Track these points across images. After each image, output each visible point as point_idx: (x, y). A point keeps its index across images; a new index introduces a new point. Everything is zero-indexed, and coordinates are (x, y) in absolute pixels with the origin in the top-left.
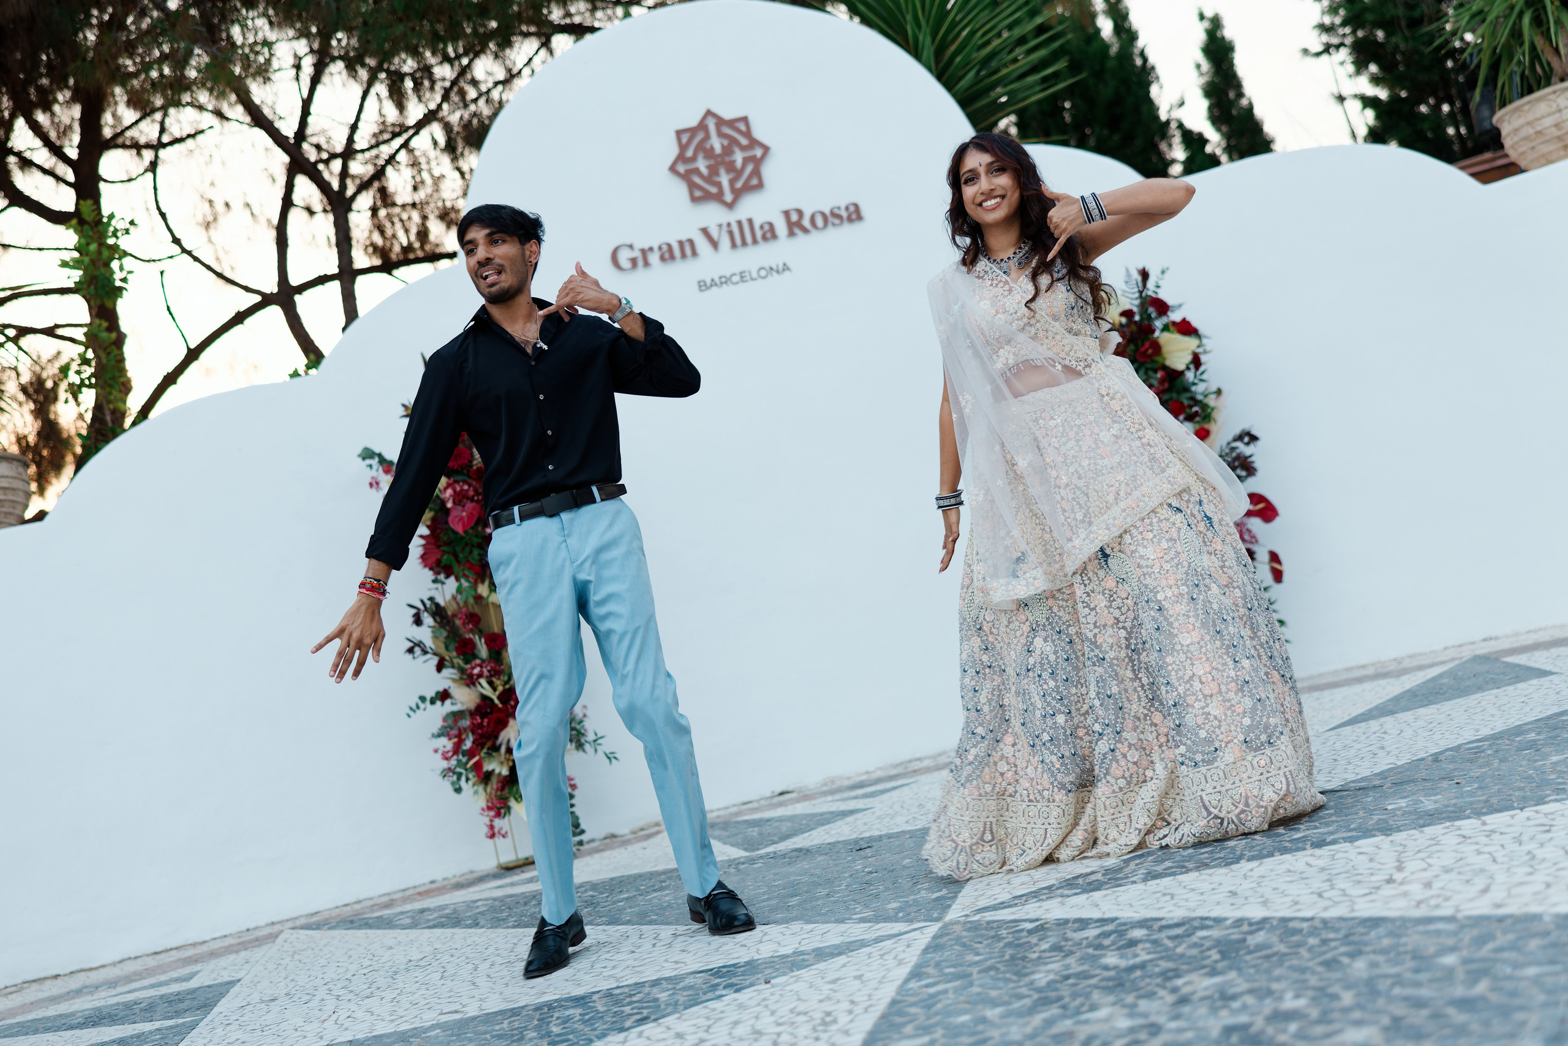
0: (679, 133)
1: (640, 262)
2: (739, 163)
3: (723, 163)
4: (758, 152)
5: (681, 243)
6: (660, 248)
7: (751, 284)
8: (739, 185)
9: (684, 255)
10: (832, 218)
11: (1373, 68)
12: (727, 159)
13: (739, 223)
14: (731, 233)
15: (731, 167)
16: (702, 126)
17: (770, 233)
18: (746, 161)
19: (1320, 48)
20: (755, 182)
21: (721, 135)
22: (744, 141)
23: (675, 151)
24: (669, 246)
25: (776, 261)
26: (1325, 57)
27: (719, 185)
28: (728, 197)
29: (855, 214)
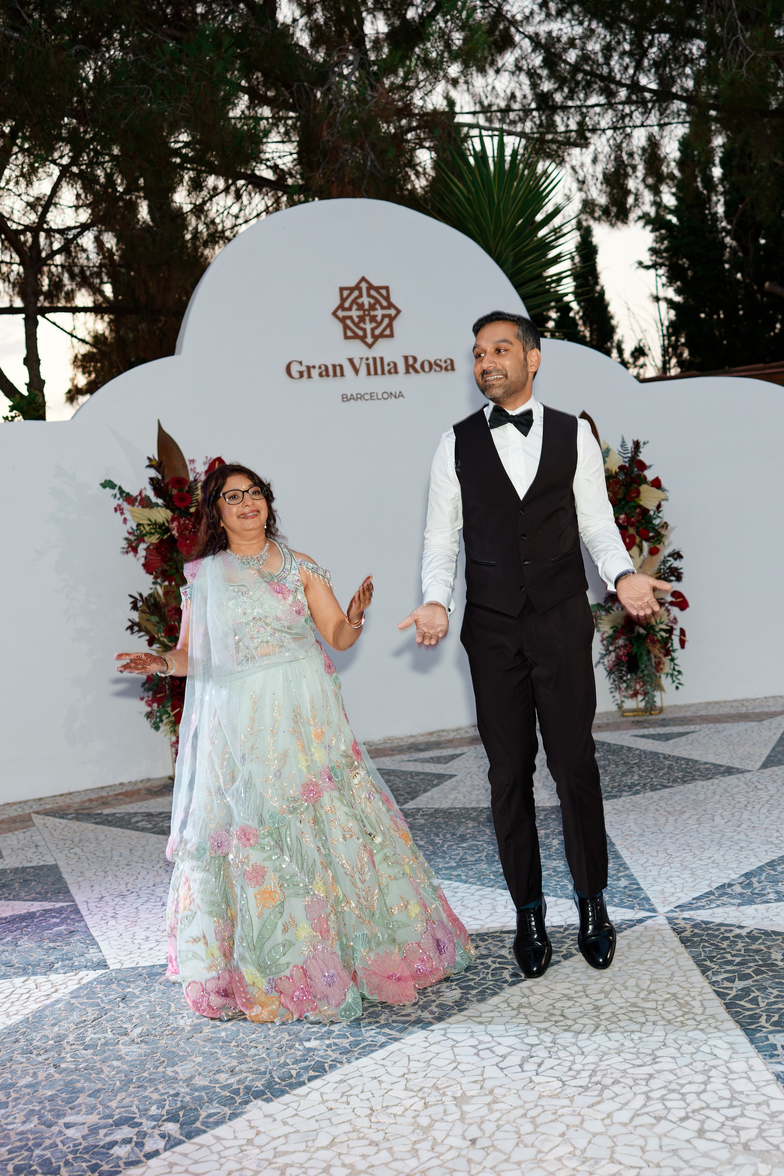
0: (342, 289)
1: (305, 374)
2: (379, 319)
3: (369, 315)
4: (393, 312)
5: (334, 366)
6: (320, 368)
7: (376, 401)
8: (377, 332)
9: (335, 375)
10: (435, 366)
11: (679, 284)
12: (372, 313)
13: (374, 359)
14: (368, 365)
15: (373, 319)
16: (358, 287)
17: (394, 369)
18: (384, 316)
19: (650, 264)
20: (387, 332)
21: (369, 295)
22: (385, 303)
23: (338, 302)
24: (326, 367)
25: (395, 389)
26: (653, 270)
27: (364, 330)
28: (369, 340)
29: (450, 366)
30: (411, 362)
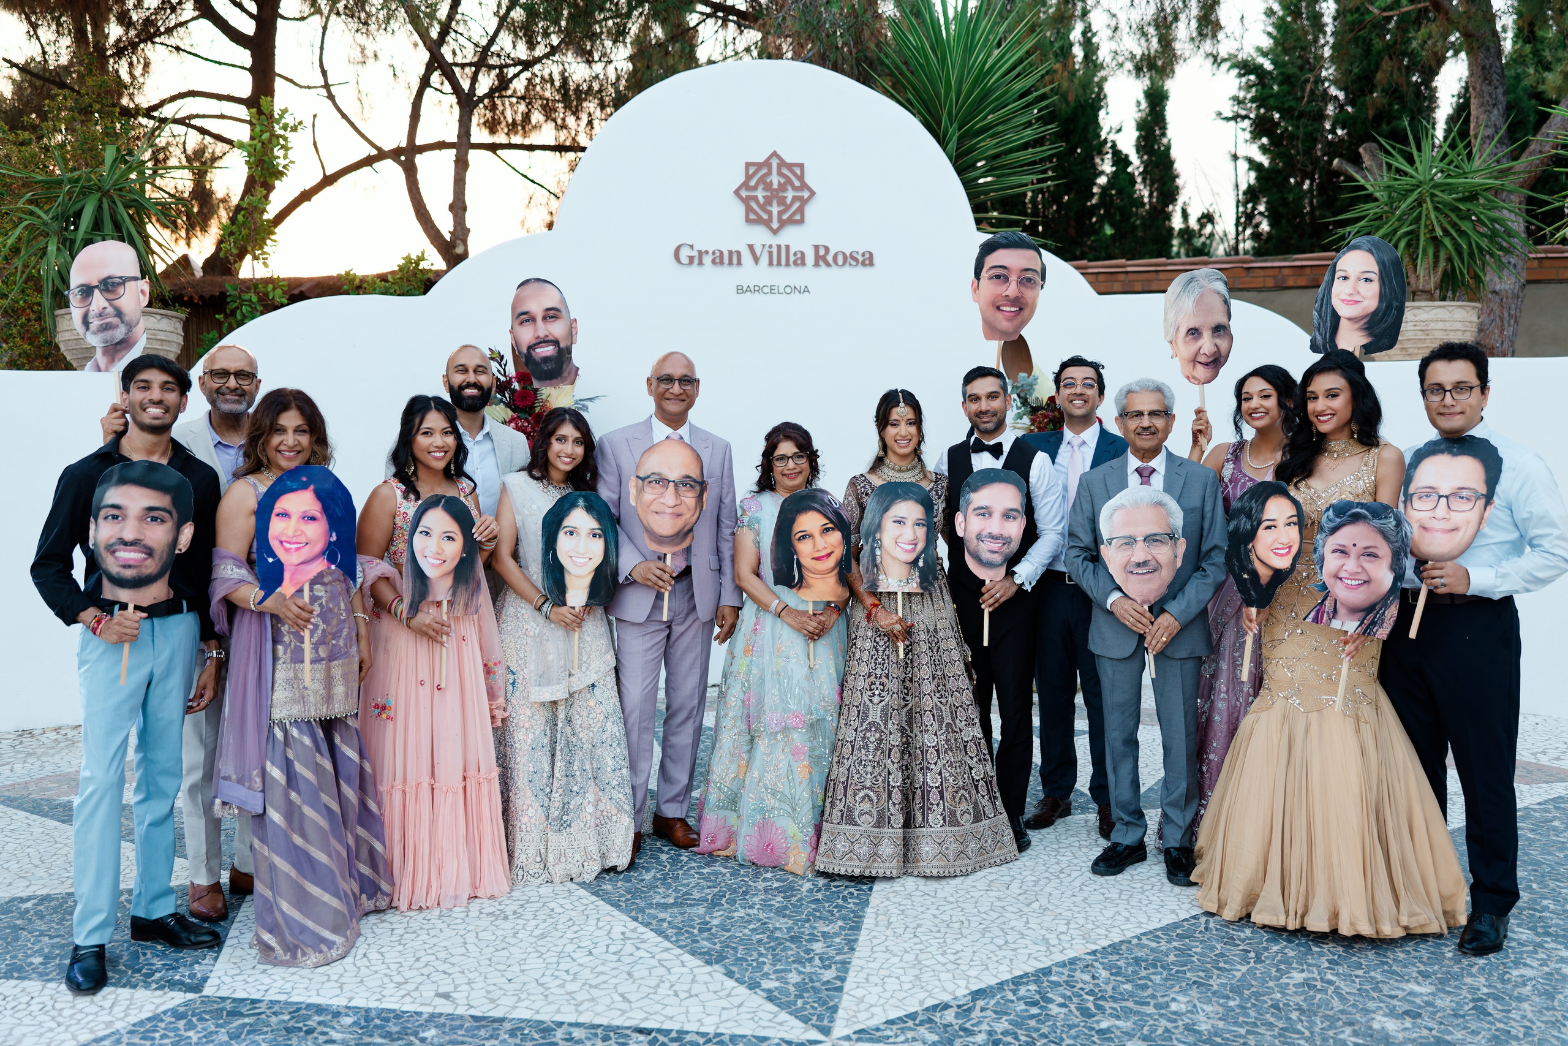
0: (748, 165)
1: (696, 260)
2: (789, 199)
3: (777, 196)
5: (730, 252)
6: (714, 253)
7: (777, 297)
8: (785, 217)
9: (730, 263)
10: (850, 259)
11: (1265, 140)
12: (781, 194)
13: (779, 247)
14: (770, 254)
15: (781, 201)
16: (767, 163)
17: (801, 261)
18: (794, 199)
19: (1230, 115)
20: (798, 217)
21: (780, 174)
22: (797, 183)
24: (721, 253)
25: (800, 283)
26: (1232, 123)
27: (770, 214)
28: (775, 225)
29: (868, 260)
30: (822, 252)
